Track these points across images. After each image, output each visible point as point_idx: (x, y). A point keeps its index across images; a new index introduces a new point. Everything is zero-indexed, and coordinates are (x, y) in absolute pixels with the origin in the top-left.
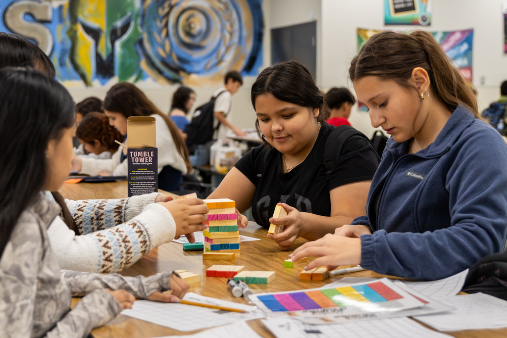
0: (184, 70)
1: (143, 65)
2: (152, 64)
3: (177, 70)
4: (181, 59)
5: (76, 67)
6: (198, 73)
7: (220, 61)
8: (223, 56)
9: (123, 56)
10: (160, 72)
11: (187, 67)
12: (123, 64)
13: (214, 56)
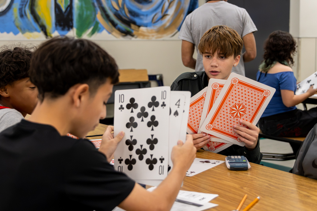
0: (135, 23)
1: (99, 17)
2: (107, 17)
3: (128, 23)
4: (131, 12)
5: (36, 18)
6: (146, 26)
7: (164, 16)
8: (167, 11)
9: (81, 8)
10: (114, 25)
11: (137, 20)
12: (80, 16)
13: (160, 10)
